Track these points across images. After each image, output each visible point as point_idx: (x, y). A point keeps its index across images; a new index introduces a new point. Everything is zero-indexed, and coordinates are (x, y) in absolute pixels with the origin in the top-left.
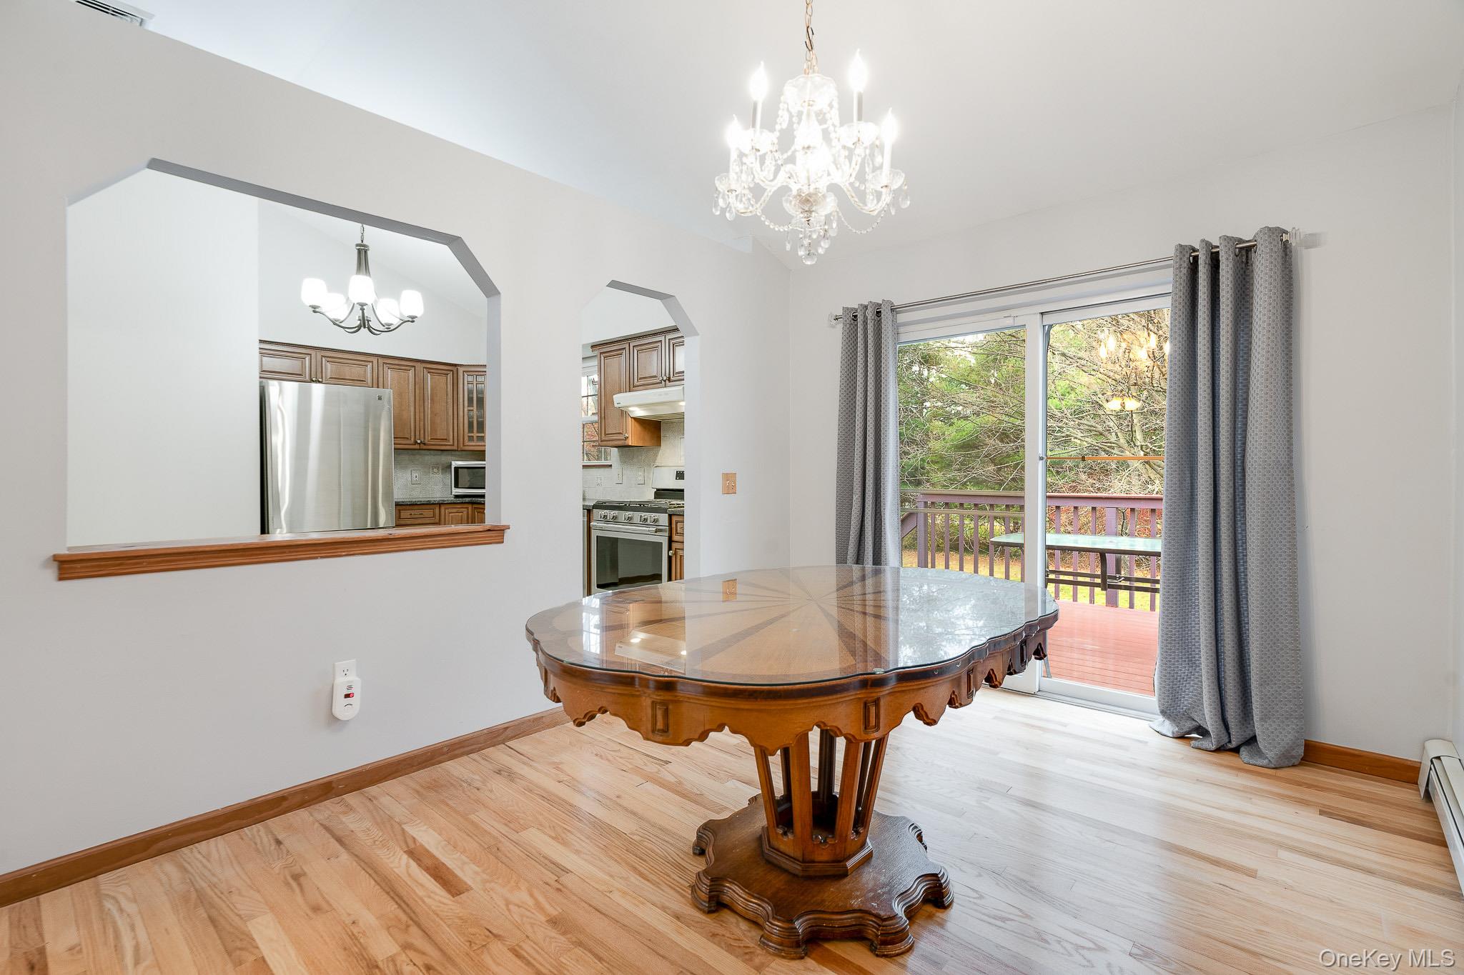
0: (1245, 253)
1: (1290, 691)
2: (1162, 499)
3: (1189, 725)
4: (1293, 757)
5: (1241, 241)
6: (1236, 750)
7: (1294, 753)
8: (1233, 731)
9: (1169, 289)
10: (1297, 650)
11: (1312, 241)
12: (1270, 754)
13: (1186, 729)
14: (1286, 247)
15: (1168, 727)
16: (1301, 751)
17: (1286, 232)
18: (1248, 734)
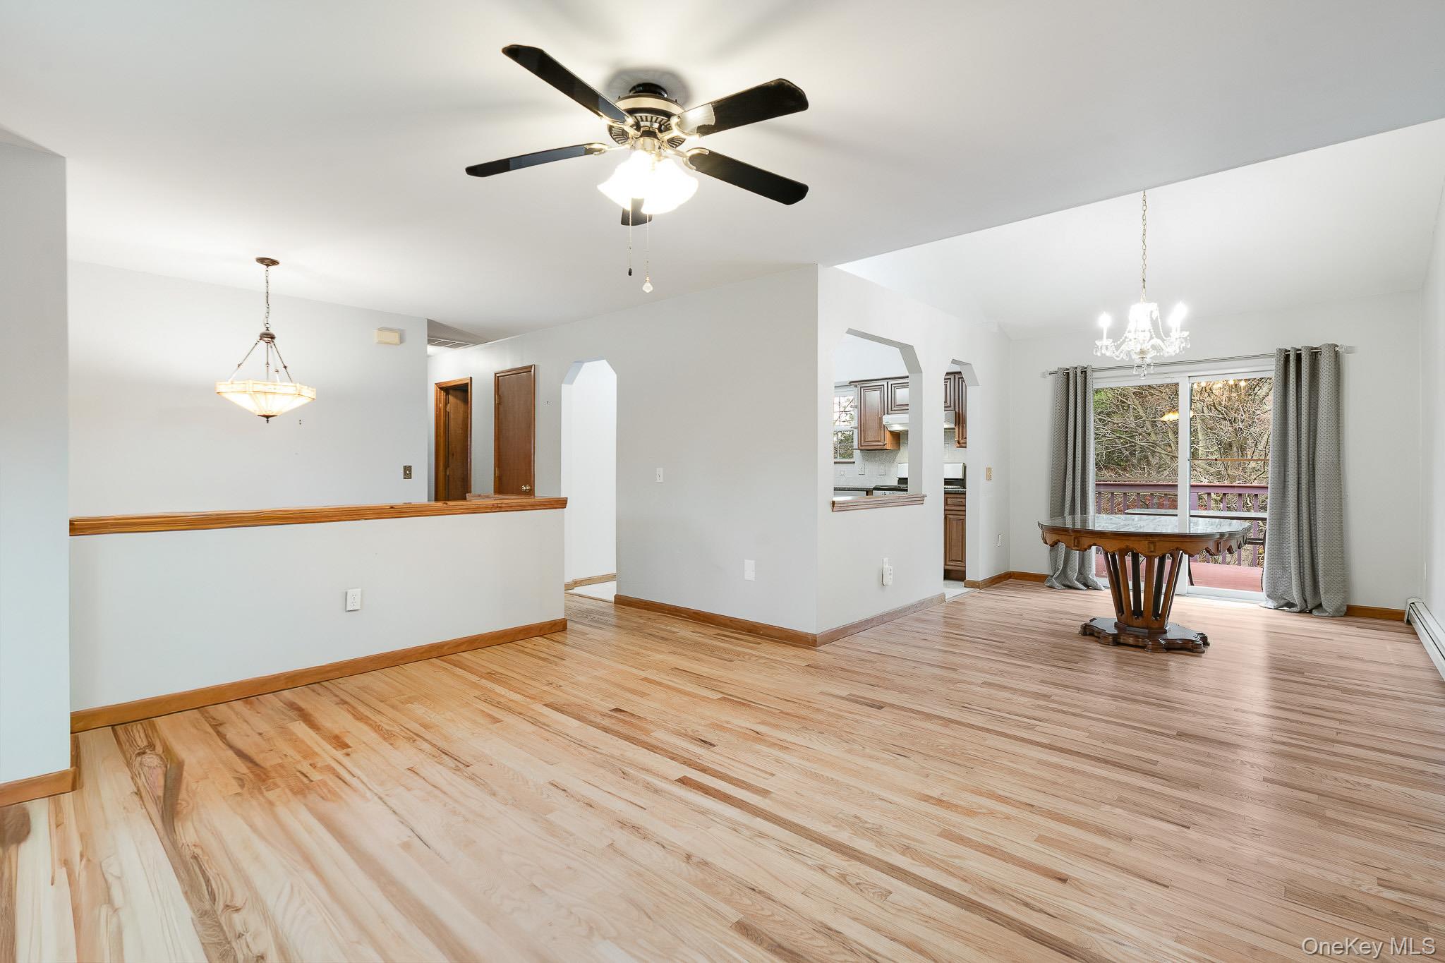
0: (1315, 355)
1: (1339, 579)
2: (1267, 488)
3: (1283, 602)
4: (1341, 611)
5: (1312, 348)
6: (1311, 612)
7: (1341, 609)
8: (1308, 601)
9: (1274, 367)
10: (1342, 558)
11: (1350, 350)
12: (1329, 610)
13: (1281, 604)
14: (1337, 353)
15: (1271, 604)
16: (1345, 609)
17: (1337, 346)
18: (1317, 603)
